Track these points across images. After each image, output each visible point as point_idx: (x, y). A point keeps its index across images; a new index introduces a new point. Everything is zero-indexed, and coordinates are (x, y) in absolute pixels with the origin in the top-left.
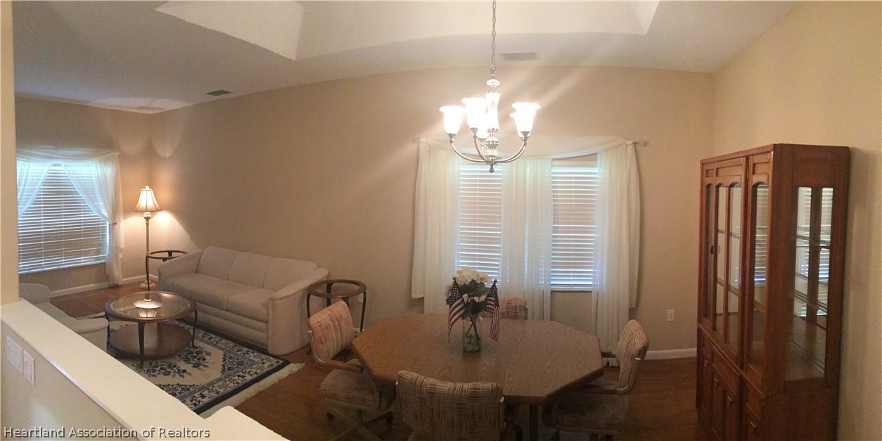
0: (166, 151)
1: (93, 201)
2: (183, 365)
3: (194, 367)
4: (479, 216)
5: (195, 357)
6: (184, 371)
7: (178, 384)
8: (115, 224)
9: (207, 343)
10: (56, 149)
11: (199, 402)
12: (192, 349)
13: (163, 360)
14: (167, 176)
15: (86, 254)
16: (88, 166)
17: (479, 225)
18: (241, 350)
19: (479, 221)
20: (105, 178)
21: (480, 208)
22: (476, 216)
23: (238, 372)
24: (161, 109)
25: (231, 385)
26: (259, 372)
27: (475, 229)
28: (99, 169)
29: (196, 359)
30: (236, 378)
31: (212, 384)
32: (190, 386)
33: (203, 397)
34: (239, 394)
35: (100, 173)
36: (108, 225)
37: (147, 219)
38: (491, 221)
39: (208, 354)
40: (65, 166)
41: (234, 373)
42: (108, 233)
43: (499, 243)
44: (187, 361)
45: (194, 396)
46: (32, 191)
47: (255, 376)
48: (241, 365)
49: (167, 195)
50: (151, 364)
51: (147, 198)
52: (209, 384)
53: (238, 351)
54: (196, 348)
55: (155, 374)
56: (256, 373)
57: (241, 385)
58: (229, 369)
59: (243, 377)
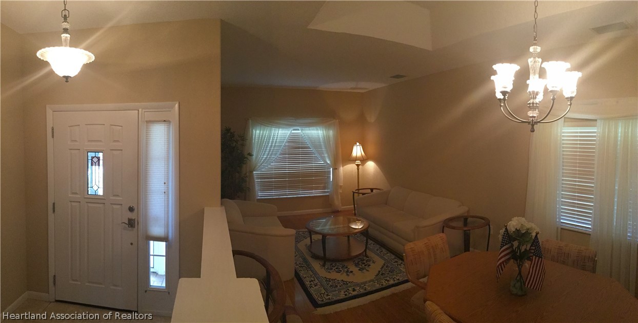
0: (372, 118)
1: (321, 153)
2: (352, 268)
3: (359, 270)
4: (579, 170)
5: (364, 263)
6: (352, 272)
7: (342, 280)
8: (336, 169)
9: (378, 255)
10: (296, 120)
11: (349, 294)
12: (365, 258)
13: (340, 263)
14: (372, 135)
15: (316, 188)
16: (317, 130)
17: (579, 178)
18: (397, 262)
19: (579, 174)
20: (329, 137)
21: (579, 163)
22: (576, 170)
23: (387, 277)
24: (366, 89)
25: (378, 285)
26: (401, 279)
27: (575, 181)
28: (325, 132)
29: (363, 265)
30: (383, 281)
31: (365, 283)
32: (349, 282)
33: (354, 290)
34: (379, 293)
35: (325, 134)
36: (331, 170)
37: (358, 165)
38: (587, 175)
39: (374, 262)
40: (302, 130)
41: (384, 278)
42: (331, 175)
43: (592, 195)
44: (357, 265)
45: (348, 290)
46: (280, 146)
47: (396, 282)
48: (391, 272)
49: (372, 149)
50: (331, 264)
51: (357, 151)
52: (362, 283)
53: (395, 262)
54: (368, 257)
55: (331, 271)
56: (398, 279)
57: (384, 286)
58: (382, 274)
59: (388, 281)
